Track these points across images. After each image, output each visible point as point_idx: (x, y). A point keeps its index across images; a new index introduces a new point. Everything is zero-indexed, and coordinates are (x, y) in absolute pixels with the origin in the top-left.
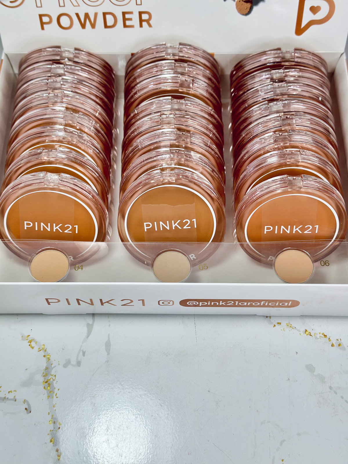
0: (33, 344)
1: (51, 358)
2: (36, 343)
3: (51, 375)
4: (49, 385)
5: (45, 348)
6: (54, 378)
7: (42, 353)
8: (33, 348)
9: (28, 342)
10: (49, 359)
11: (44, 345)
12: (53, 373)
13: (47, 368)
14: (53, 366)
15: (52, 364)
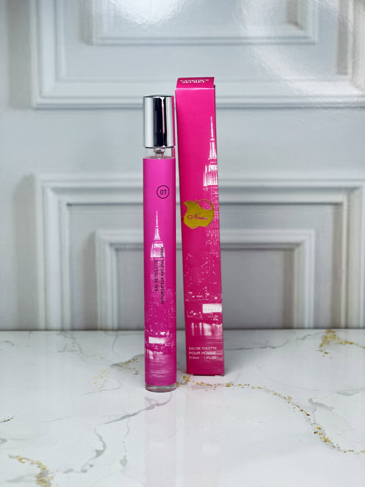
0: (23, 460)
1: (48, 468)
2: (28, 460)
3: (47, 477)
4: (44, 482)
5: (40, 462)
6: (51, 479)
7: (36, 466)
8: (23, 462)
9: (18, 459)
10: (44, 469)
11: (38, 461)
12: (49, 476)
13: (41, 474)
14: (49, 472)
15: (48, 471)
